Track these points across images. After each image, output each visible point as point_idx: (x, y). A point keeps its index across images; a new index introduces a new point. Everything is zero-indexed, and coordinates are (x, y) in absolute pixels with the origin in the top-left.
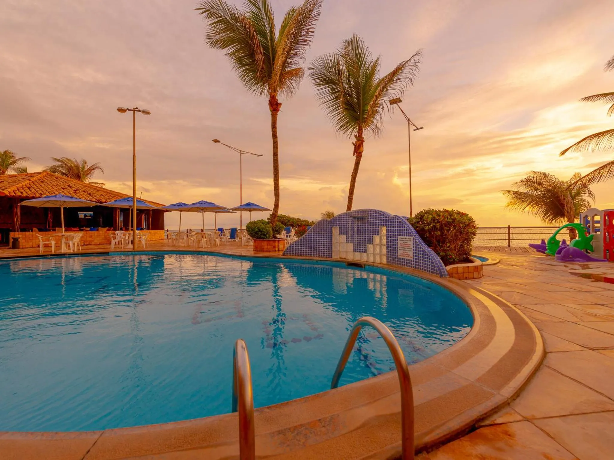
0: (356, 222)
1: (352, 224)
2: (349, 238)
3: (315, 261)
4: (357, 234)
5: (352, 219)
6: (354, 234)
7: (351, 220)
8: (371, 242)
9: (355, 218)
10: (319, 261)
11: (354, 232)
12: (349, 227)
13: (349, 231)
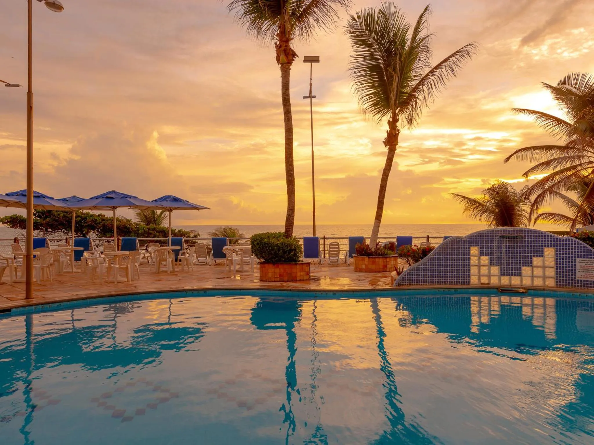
0: (505, 242)
1: (498, 243)
2: (493, 260)
3: (453, 290)
4: (506, 256)
5: (498, 238)
6: (501, 255)
7: (497, 240)
8: (530, 264)
9: (503, 237)
10: (459, 290)
11: (501, 253)
12: (495, 247)
13: (495, 252)
